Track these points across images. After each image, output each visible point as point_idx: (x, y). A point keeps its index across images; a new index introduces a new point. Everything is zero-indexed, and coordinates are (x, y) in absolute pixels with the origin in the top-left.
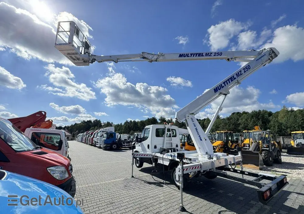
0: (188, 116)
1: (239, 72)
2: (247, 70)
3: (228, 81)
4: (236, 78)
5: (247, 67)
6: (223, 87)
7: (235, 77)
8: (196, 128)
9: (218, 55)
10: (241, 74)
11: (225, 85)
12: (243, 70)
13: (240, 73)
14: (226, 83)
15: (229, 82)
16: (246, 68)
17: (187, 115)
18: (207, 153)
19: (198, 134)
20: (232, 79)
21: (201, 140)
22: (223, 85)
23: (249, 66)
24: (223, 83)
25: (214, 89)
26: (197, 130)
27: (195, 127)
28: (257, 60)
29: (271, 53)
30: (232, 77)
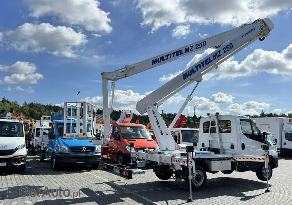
0: (149, 108)
1: (218, 52)
2: (228, 50)
3: (201, 65)
5: (228, 45)
6: (194, 72)
7: (212, 58)
8: (158, 121)
10: (219, 56)
11: (197, 70)
12: (223, 49)
13: (218, 54)
14: (199, 67)
15: (203, 66)
16: (227, 46)
17: (148, 106)
18: (167, 148)
19: (159, 128)
20: (208, 61)
21: (162, 134)
22: (195, 70)
23: (232, 44)
24: (195, 67)
25: (184, 75)
26: (158, 123)
28: (242, 37)
29: (262, 27)
30: (207, 59)
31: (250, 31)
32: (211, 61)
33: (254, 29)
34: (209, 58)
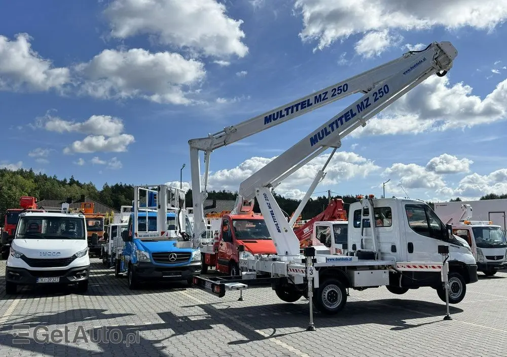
0: (258, 191)
1: (365, 101)
3: (339, 122)
4: (355, 114)
5: (381, 89)
6: (328, 134)
7: (355, 111)
8: (272, 212)
9: (339, 91)
10: (367, 106)
11: (333, 129)
12: (373, 96)
13: (365, 103)
15: (342, 123)
16: (379, 90)
18: (287, 252)
19: (275, 222)
20: (349, 115)
21: (279, 231)
22: (329, 129)
23: (386, 86)
24: (329, 126)
26: (272, 214)
27: (271, 210)
28: (404, 73)
29: (437, 55)
30: (348, 112)
31: (417, 64)
32: (353, 115)
33: (424, 59)
34: (351, 110)
